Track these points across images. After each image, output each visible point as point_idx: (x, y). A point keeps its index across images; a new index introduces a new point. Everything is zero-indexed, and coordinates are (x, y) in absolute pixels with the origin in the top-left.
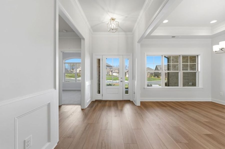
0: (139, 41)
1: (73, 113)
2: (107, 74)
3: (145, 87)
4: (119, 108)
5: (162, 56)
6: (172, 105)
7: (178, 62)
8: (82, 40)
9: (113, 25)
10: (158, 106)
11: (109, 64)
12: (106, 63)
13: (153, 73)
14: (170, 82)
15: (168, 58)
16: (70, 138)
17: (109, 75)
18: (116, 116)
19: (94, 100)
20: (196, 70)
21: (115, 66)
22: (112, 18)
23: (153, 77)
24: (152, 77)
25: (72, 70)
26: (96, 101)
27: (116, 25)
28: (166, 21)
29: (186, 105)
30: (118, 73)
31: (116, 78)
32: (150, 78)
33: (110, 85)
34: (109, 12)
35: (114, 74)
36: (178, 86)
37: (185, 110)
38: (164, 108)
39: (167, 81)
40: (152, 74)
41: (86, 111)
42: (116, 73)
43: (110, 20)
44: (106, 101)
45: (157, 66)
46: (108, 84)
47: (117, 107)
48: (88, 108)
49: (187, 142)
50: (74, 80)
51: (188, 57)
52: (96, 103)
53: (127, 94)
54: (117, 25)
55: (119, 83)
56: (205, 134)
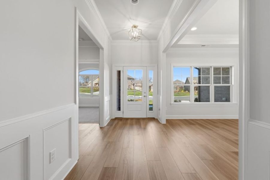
0: (164, 50)
1: (91, 132)
2: (128, 88)
3: (172, 103)
4: (142, 126)
5: (191, 67)
6: (201, 124)
7: (209, 74)
8: (101, 50)
9: (135, 33)
10: (185, 124)
11: (131, 76)
12: (128, 75)
13: (183, 86)
14: (202, 97)
15: (199, 70)
16: (91, 156)
17: (131, 89)
18: (138, 134)
19: (114, 118)
20: (229, 84)
21: (137, 79)
22: (134, 25)
23: (183, 92)
24: (181, 91)
25: (85, 83)
26: (116, 119)
27: (138, 33)
28: (194, 29)
29: (217, 123)
30: (141, 87)
31: (139, 93)
32: (180, 93)
33: (132, 100)
34: (131, 19)
35: (137, 88)
36: (209, 101)
37: (215, 128)
38: (193, 126)
39: (198, 96)
40: (181, 88)
41: (106, 129)
42: (139, 87)
43: (132, 27)
44: (127, 119)
45: (188, 78)
46: (129, 100)
47: (140, 125)
48: (107, 127)
49: (213, 159)
50: (89, 95)
51: (220, 68)
52: (116, 122)
53: (151, 110)
54: (140, 33)
55: (142, 98)
56: (232, 152)
